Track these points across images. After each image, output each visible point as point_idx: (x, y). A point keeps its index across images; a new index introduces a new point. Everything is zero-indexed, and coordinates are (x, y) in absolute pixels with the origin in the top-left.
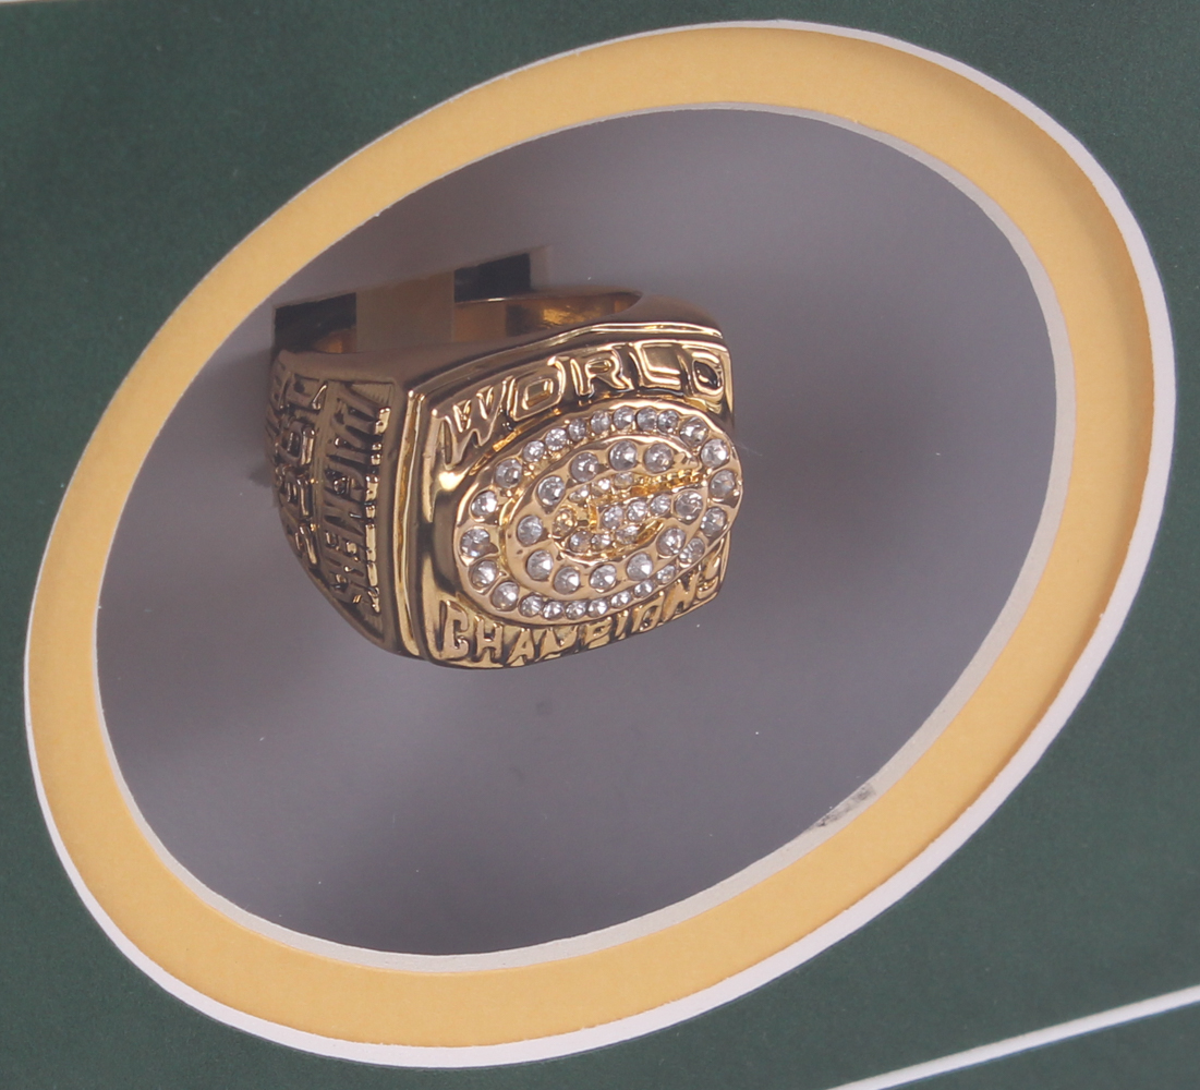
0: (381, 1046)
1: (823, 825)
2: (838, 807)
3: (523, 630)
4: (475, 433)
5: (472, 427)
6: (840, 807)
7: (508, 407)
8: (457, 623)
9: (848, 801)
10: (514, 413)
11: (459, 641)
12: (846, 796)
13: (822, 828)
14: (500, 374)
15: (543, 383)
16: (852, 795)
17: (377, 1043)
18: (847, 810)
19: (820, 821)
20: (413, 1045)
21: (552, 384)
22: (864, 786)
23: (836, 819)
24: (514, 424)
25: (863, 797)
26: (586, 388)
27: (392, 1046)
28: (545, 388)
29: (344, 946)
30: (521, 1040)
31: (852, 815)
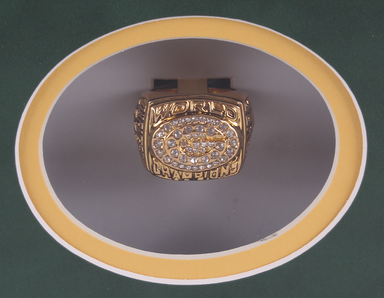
0: (124, 271)
1: (262, 241)
2: (267, 237)
3: (175, 170)
4: (160, 116)
5: (160, 114)
6: (268, 237)
7: (171, 111)
8: (156, 165)
9: (270, 236)
10: (172, 112)
11: (157, 170)
12: (270, 235)
13: (262, 242)
14: (171, 102)
15: (182, 106)
16: (272, 235)
17: (123, 270)
18: (269, 238)
19: (262, 240)
20: (134, 273)
21: (184, 107)
22: (275, 233)
23: (266, 240)
24: (171, 116)
25: (274, 236)
26: (193, 110)
27: (127, 271)
28: (182, 108)
29: (116, 242)
30: (167, 278)
31: (270, 240)
